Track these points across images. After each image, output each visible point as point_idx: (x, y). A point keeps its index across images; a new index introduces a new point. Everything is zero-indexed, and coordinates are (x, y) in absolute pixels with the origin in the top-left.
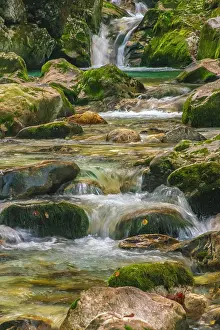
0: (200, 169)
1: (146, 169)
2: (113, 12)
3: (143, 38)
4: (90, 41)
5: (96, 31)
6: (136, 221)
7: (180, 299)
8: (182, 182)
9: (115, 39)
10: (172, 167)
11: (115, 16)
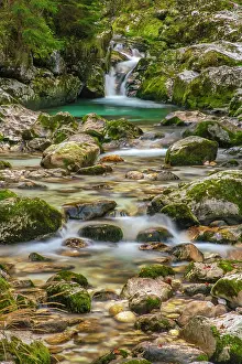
0: (177, 207)
1: (150, 204)
2: (118, 57)
3: (137, 77)
4: (104, 80)
5: (107, 72)
6: (146, 235)
7: (169, 282)
8: (169, 213)
9: (120, 77)
10: (163, 204)
11: (119, 61)
